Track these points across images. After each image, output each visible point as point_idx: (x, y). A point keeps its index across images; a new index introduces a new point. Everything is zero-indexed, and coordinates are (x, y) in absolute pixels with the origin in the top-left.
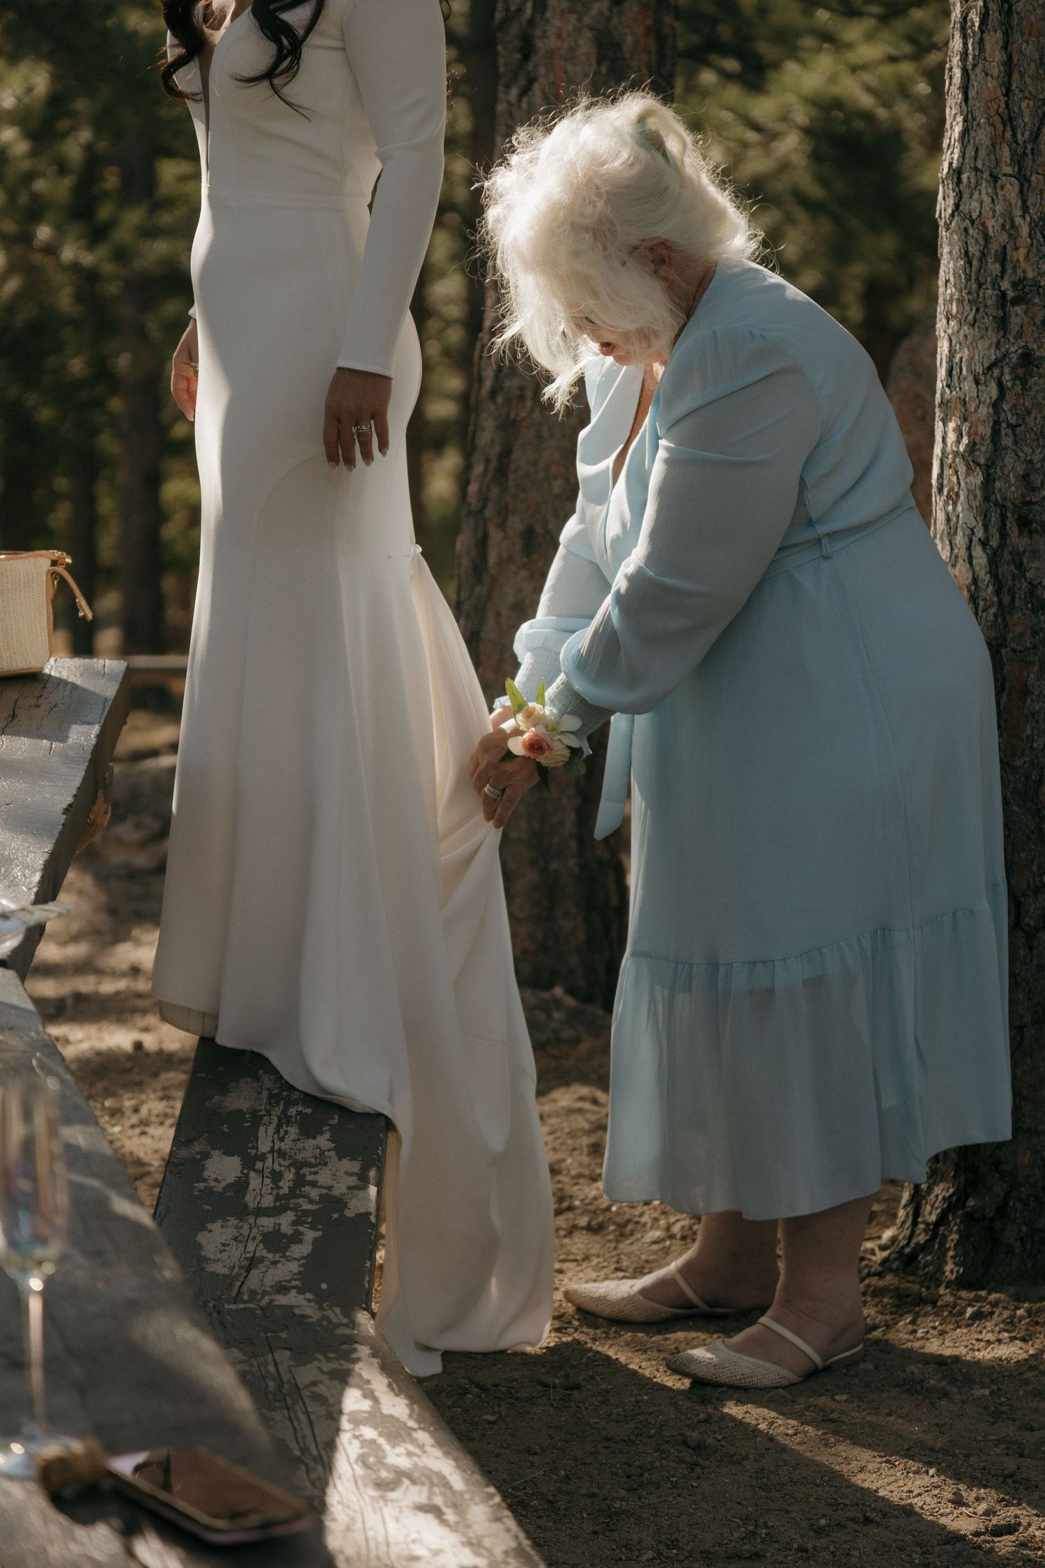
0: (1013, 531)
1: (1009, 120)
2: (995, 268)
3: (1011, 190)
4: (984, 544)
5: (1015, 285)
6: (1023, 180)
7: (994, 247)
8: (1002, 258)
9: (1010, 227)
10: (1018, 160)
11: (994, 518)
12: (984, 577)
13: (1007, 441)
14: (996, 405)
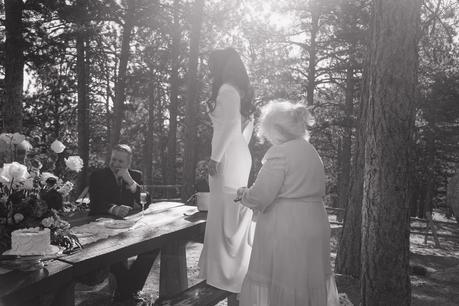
0: (371, 205)
1: (373, 123)
2: (371, 152)
3: (373, 137)
4: (367, 207)
5: (373, 155)
6: (375, 134)
7: (371, 148)
8: (372, 150)
9: (373, 144)
10: (375, 130)
11: (369, 202)
12: (367, 214)
13: (371, 186)
14: (370, 179)
